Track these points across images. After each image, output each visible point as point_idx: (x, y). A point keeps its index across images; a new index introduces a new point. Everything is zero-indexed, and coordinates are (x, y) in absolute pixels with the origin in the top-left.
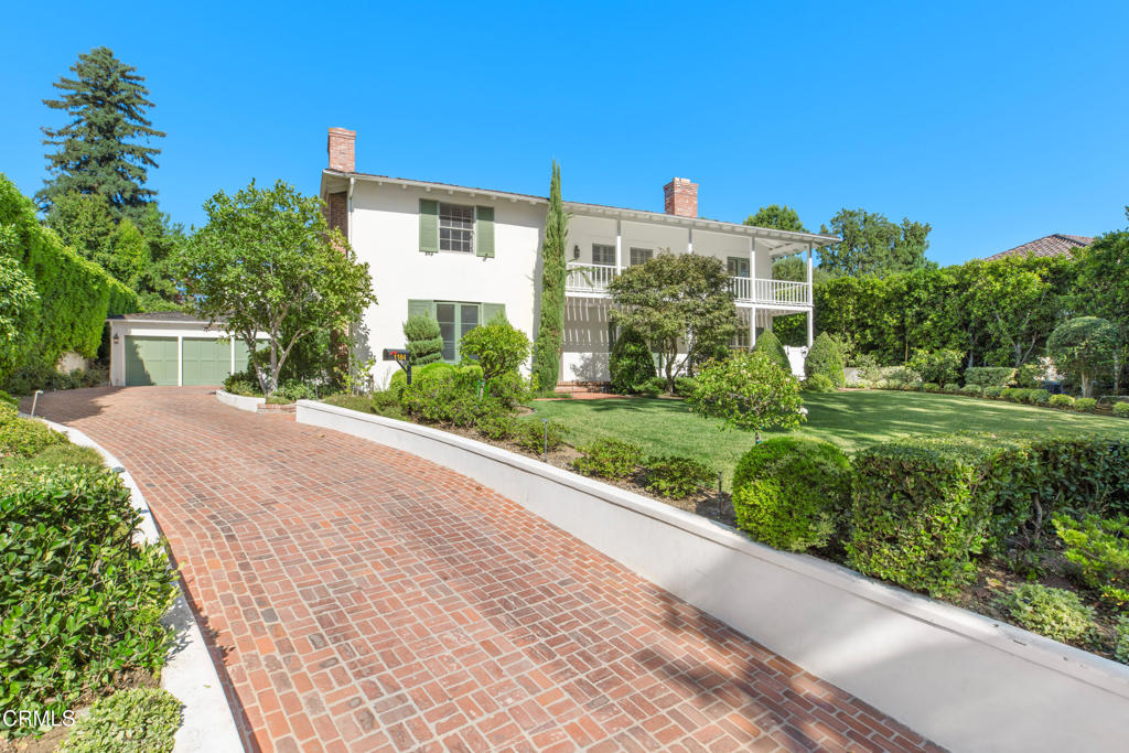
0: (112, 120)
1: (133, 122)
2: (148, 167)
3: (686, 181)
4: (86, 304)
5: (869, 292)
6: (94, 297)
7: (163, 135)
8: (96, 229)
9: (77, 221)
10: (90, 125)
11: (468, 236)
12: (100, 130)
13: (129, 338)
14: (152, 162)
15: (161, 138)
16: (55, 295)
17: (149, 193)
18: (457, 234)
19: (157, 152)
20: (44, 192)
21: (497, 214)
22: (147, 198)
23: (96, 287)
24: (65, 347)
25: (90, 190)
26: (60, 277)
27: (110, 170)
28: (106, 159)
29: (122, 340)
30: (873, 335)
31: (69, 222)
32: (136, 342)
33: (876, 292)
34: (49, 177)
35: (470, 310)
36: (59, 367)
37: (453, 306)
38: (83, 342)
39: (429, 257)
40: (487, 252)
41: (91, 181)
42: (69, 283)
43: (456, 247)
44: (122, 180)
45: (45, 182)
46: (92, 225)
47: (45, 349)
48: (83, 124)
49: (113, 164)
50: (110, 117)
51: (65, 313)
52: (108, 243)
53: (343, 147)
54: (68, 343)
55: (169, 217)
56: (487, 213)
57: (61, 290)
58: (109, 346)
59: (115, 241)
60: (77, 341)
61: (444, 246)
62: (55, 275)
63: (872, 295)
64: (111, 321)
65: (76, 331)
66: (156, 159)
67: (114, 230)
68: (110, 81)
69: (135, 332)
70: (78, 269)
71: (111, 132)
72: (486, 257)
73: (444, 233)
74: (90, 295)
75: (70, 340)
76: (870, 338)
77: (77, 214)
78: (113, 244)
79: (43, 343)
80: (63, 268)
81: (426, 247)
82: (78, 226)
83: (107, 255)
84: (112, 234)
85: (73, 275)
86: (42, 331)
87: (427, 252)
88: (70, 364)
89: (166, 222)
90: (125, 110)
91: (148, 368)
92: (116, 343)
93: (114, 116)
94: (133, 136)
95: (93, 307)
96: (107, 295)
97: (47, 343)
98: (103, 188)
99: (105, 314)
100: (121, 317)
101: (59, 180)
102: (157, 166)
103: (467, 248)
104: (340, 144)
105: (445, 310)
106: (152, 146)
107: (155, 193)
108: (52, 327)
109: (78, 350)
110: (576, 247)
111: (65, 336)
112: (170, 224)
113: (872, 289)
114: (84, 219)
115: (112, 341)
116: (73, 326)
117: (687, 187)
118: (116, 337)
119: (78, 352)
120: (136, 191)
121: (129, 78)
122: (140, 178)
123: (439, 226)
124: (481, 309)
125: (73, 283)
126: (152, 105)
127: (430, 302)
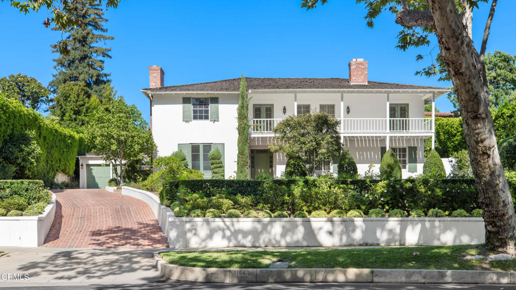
0: (85, 35)
1: (96, 32)
2: (106, 59)
3: (361, 60)
4: (65, 150)
6: (69, 146)
7: (113, 38)
8: (78, 103)
9: (69, 99)
10: (74, 39)
11: (207, 112)
12: (80, 41)
13: (88, 166)
14: (108, 56)
15: (112, 40)
16: (52, 147)
17: (106, 75)
18: (201, 111)
19: (109, 50)
20: (53, 82)
21: (220, 100)
22: (105, 79)
23: (69, 141)
24: (57, 170)
25: (76, 79)
26: (53, 139)
27: (85, 65)
28: (84, 58)
29: (85, 167)
31: (65, 100)
32: (91, 167)
34: (56, 73)
35: (207, 147)
36: (55, 180)
37: (199, 145)
38: (65, 168)
40: (216, 119)
41: (75, 74)
42: (57, 141)
43: (201, 118)
44: (91, 70)
45: (54, 76)
46: (77, 101)
47: (50, 171)
48: (71, 39)
49: (86, 61)
50: (84, 33)
51: (56, 155)
52: (84, 110)
53: (155, 74)
54: (58, 168)
55: (116, 92)
56: (215, 100)
57: (54, 145)
58: (79, 170)
59: (88, 109)
60: (62, 167)
61: (195, 118)
62: (51, 139)
64: (80, 157)
65: (61, 163)
66: (109, 53)
67: (88, 103)
68: (84, 11)
69: (91, 162)
70: (61, 134)
71: (85, 41)
72: (215, 121)
73: (195, 112)
74: (67, 146)
75: (59, 166)
77: (70, 95)
78: (87, 110)
79: (48, 168)
80: (54, 135)
81: (186, 120)
82: (70, 101)
83: (84, 118)
84: (87, 105)
85: (59, 137)
86: (48, 163)
87: (186, 122)
88: (61, 178)
89: (114, 95)
90: (93, 26)
91: (97, 180)
92: (82, 168)
93: (86, 31)
94: (97, 42)
95: (69, 151)
96: (76, 144)
97: (50, 168)
98: (81, 77)
99: (75, 153)
100: (84, 154)
101: (60, 74)
102: (110, 57)
103: (207, 118)
105: (195, 148)
106: (107, 47)
107: (109, 75)
108: (52, 161)
109: (64, 171)
110: (284, 107)
111: (57, 165)
112: (116, 97)
114: (73, 98)
115: (80, 167)
116: (60, 160)
117: (360, 64)
118: (82, 165)
119: (64, 173)
120: (98, 75)
121: (94, 6)
122: (101, 67)
123: (192, 109)
124: (212, 145)
125: (59, 141)
126: (106, 20)
127: (188, 144)
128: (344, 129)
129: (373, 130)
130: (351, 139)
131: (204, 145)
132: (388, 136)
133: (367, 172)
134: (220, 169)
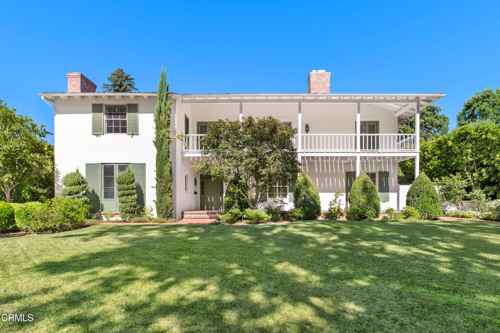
5: (484, 137)
11: (124, 123)
18: (117, 123)
21: (140, 108)
30: (488, 173)
33: (489, 136)
37: (113, 166)
39: (98, 138)
40: (135, 132)
43: (117, 131)
53: (74, 82)
56: (134, 108)
61: (110, 131)
63: (486, 139)
72: (133, 134)
73: (109, 123)
76: (485, 176)
81: (96, 132)
87: (97, 135)
103: (124, 131)
104: (73, 81)
105: (108, 169)
113: (487, 133)
123: (105, 119)
127: (98, 164)
128: (303, 148)
129: (339, 148)
130: (311, 161)
131: (119, 166)
132: (358, 156)
133: (333, 203)
134: (130, 197)
